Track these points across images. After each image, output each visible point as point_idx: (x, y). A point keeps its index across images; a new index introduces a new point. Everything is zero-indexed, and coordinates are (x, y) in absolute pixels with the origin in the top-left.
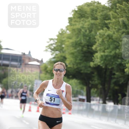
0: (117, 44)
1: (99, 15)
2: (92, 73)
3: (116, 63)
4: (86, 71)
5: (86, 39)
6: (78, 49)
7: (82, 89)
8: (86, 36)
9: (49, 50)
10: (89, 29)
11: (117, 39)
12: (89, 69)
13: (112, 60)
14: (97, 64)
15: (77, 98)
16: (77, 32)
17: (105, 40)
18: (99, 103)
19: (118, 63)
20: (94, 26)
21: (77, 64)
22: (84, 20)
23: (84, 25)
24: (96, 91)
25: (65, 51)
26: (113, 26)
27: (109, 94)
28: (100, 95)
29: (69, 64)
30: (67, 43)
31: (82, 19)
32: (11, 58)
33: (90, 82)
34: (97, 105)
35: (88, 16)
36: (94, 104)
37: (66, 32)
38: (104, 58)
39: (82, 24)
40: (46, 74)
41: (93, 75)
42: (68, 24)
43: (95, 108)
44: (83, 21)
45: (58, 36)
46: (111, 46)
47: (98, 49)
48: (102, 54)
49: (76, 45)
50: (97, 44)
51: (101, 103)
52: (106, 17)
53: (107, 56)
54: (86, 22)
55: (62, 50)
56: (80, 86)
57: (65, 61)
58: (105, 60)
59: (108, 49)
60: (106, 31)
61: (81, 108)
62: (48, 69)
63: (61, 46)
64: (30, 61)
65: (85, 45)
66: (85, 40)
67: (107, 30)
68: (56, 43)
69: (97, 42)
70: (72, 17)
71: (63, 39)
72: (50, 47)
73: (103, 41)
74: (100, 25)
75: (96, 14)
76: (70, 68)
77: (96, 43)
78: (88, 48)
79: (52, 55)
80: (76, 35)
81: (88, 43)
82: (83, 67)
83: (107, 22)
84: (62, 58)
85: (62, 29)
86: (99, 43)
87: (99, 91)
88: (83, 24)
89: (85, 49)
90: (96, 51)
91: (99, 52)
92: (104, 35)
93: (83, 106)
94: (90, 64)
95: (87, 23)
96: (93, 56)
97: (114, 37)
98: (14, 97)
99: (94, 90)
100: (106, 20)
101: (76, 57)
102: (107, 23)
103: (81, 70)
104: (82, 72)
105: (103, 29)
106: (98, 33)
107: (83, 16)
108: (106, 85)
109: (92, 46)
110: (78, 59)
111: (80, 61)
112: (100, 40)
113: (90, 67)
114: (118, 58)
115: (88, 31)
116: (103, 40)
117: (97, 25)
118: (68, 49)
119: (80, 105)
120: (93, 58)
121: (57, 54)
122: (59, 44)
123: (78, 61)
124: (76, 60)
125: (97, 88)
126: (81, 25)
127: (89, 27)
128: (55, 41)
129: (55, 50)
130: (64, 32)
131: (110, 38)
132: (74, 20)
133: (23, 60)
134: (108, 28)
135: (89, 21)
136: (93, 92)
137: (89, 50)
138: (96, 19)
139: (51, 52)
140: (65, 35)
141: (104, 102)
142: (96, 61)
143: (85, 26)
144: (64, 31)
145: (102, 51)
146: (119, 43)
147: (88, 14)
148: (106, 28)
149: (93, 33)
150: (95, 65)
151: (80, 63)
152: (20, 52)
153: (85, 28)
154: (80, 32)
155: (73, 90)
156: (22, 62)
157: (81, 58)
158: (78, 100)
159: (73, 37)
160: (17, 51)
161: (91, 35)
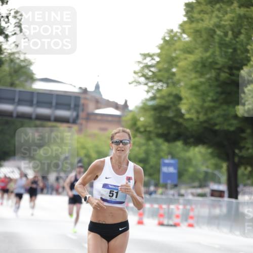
2: (241, 130)
4: (226, 127)
5: (226, 52)
6: (208, 76)
7: (217, 167)
8: (227, 45)
9: (142, 80)
12: (234, 122)
15: (207, 190)
16: (205, 36)
20: (245, 22)
21: (207, 110)
22: (221, 7)
23: (221, 20)
24: (251, 172)
25: (179, 81)
29: (189, 111)
30: (182, 64)
31: (218, 6)
32: (54, 102)
33: (237, 151)
37: (179, 38)
41: (243, 135)
42: (185, 19)
44: (219, 10)
45: (161, 48)
49: (203, 66)
50: (252, 63)
54: (226, 13)
55: (172, 78)
56: (213, 161)
57: (179, 104)
61: (217, 211)
62: (139, 124)
63: (168, 70)
64: (98, 108)
65: (224, 66)
66: (223, 55)
68: (158, 62)
69: (252, 59)
71: (174, 55)
72: (144, 73)
76: (191, 119)
77: (249, 60)
78: (232, 74)
79: (148, 92)
80: (203, 42)
81: (231, 63)
82: (218, 116)
84: (171, 98)
85: (172, 31)
89: (224, 76)
93: (220, 206)
95: (229, 15)
99: (246, 168)
101: (204, 94)
103: (216, 124)
104: (217, 128)
109: (240, 68)
110: (209, 98)
111: (212, 104)
113: (236, 117)
115: (230, 33)
117: (251, 18)
118: (185, 76)
119: (213, 206)
121: (160, 88)
122: (166, 66)
123: (206, 105)
124: (204, 101)
125: (251, 164)
126: (215, 20)
127: (231, 23)
128: (155, 59)
129: (155, 79)
130: (176, 38)
133: (83, 105)
136: (243, 175)
137: (233, 78)
138: (249, 4)
139: (146, 84)
140: (178, 45)
143: (223, 23)
144: (175, 35)
149: (242, 37)
151: (212, 109)
152: (75, 86)
153: (225, 26)
154: (212, 36)
155: (197, 172)
156: (81, 108)
157: (215, 98)
158: (209, 194)
159: (196, 49)
160: (69, 85)
161: (237, 42)
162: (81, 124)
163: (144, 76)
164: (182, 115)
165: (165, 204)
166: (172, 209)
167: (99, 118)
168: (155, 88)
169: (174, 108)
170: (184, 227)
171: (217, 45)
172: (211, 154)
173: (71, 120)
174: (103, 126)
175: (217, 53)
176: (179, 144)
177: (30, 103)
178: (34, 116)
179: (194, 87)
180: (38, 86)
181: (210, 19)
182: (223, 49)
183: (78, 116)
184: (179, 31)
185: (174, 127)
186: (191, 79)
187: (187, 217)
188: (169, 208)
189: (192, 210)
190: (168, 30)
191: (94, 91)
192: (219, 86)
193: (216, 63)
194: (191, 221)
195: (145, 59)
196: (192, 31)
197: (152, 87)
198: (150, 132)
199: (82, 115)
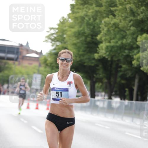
0: (124, 34)
1: (104, 1)
2: (97, 65)
3: (123, 55)
4: (90, 64)
5: (90, 28)
6: (81, 39)
9: (50, 40)
10: (93, 17)
11: (123, 27)
12: (93, 61)
13: (119, 52)
14: (102, 56)
16: (80, 20)
17: (110, 29)
18: (104, 99)
19: (125, 54)
20: (99, 14)
21: (80, 56)
24: (101, 86)
25: (67, 41)
26: (120, 14)
27: (115, 89)
28: (105, 90)
30: (69, 33)
31: (86, 6)
32: (7, 50)
33: (95, 75)
34: (102, 101)
35: (92, 2)
36: (98, 100)
37: (67, 21)
38: (110, 49)
39: (85, 11)
40: (46, 67)
42: (70, 12)
43: (100, 104)
44: (86, 8)
45: (59, 25)
46: (118, 36)
47: (103, 39)
48: (108, 44)
49: (79, 35)
50: (102, 34)
51: (107, 99)
52: (112, 4)
53: (113, 47)
54: (89, 9)
55: (63, 40)
58: (111, 51)
59: (114, 39)
60: (112, 19)
62: (48, 62)
63: (62, 36)
64: (28, 53)
65: (89, 35)
66: (88, 29)
67: (113, 17)
68: (57, 32)
69: (102, 31)
70: (75, 3)
71: (65, 29)
72: (50, 37)
73: (108, 30)
74: (105, 12)
78: (92, 39)
79: (52, 46)
80: (79, 23)
81: (92, 33)
82: (86, 59)
85: (63, 17)
86: (104, 33)
87: (104, 85)
88: (87, 12)
89: (89, 39)
90: (101, 41)
91: (104, 42)
92: (110, 23)
94: (94, 56)
95: (91, 10)
96: (98, 47)
97: (120, 26)
99: (99, 84)
100: (112, 7)
101: (78, 48)
102: (113, 10)
103: (84, 63)
104: (86, 64)
105: (108, 17)
106: (103, 22)
107: (87, 2)
108: (112, 79)
109: (96, 36)
110: (81, 50)
111: (83, 53)
112: (106, 29)
113: (94, 59)
114: (125, 49)
115: (92, 19)
116: (108, 29)
117: (101, 12)
118: (70, 39)
120: (98, 49)
121: (58, 44)
122: (61, 34)
123: (81, 53)
124: (79, 51)
125: (102, 82)
126: (84, 13)
127: (93, 14)
128: (55, 31)
129: (55, 40)
130: (65, 21)
131: (116, 27)
132: (76, 7)
133: (21, 52)
135: (93, 8)
136: (98, 87)
137: (93, 40)
138: (101, 6)
139: (51, 42)
140: (67, 24)
141: (110, 98)
142: (102, 52)
143: (88, 14)
144: (65, 19)
145: (107, 41)
146: (126, 33)
148: (111, 16)
149: (97, 21)
150: (100, 56)
151: (83, 55)
152: (16, 43)
153: (89, 15)
154: (83, 20)
156: (19, 54)
157: (84, 50)
159: (75, 26)
160: (14, 42)
161: (95, 23)
162: (20, 61)
163: (50, 38)
167: (28, 58)
168: (56, 44)
171: (85, 24)
173: (15, 59)
174: (30, 62)
175: (86, 28)
181: (82, 12)
182: (88, 26)
183: (18, 58)
184: (68, 17)
186: (73, 41)
191: (26, 46)
192: (86, 44)
193: (85, 33)
195: (51, 30)
196: (73, 17)
197: (54, 44)
198: (53, 66)
199: (20, 57)
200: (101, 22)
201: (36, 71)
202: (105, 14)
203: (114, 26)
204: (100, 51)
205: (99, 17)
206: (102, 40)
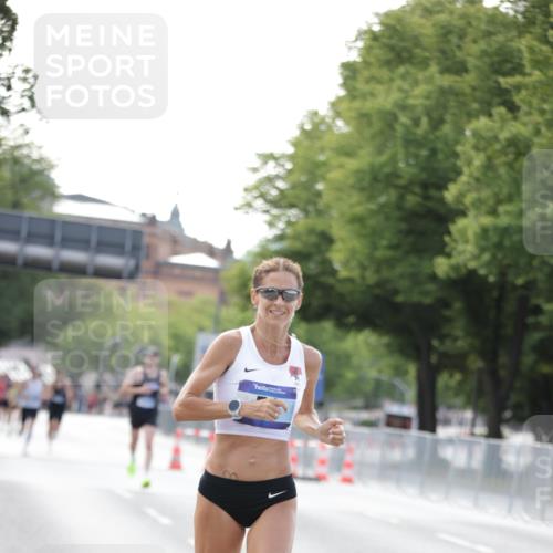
1: (472, 52)
2: (444, 303)
4: (415, 298)
5: (416, 156)
6: (383, 199)
7: (399, 372)
8: (419, 144)
9: (259, 203)
10: (428, 113)
12: (431, 287)
14: (465, 266)
15: (378, 415)
16: (377, 125)
17: (499, 161)
18: (473, 434)
20: (452, 102)
22: (407, 73)
23: (407, 97)
24: (460, 384)
25: (328, 207)
26: (535, 101)
27: (514, 398)
28: (475, 400)
29: (346, 264)
30: (335, 175)
31: (402, 70)
32: (94, 239)
33: (435, 343)
34: (462, 442)
35: (427, 54)
36: (450, 441)
37: (330, 128)
38: (494, 238)
39: (400, 90)
41: (447, 313)
42: (342, 93)
43: (456, 456)
44: (403, 77)
45: (296, 144)
47: (468, 200)
48: (487, 221)
49: (374, 180)
50: (464, 178)
51: (481, 435)
52: (505, 63)
53: (505, 231)
54: (416, 83)
55: (315, 204)
56: (389, 361)
57: (327, 250)
58: (499, 246)
59: (510, 199)
60: (503, 120)
61: (396, 455)
63: (308, 186)
64: (176, 253)
65: (411, 183)
66: (412, 161)
67: (510, 116)
68: (290, 172)
69: (466, 170)
70: (359, 59)
71: (322, 158)
72: (263, 191)
73: (489, 166)
74: (478, 94)
75: (459, 47)
76: (350, 280)
77: (459, 173)
78: (427, 198)
79: (271, 224)
80: (373, 137)
81: (424, 176)
82: (402, 276)
83: (505, 82)
84: (313, 239)
85: (316, 113)
86: (471, 175)
87: (472, 383)
88: (406, 93)
89: (412, 200)
90: (462, 207)
91: (471, 213)
92: (496, 138)
93: (403, 446)
94: (432, 266)
95: (421, 87)
96: (449, 233)
98: (108, 407)
99: (451, 376)
100: (505, 74)
101: (372, 236)
102: (508, 87)
103: (396, 292)
104: (400, 299)
105: (490, 115)
106: (468, 133)
107: (405, 55)
108: (503, 359)
109: (442, 187)
110: (384, 243)
111: (389, 253)
112: (479, 160)
113: (433, 277)
115: (425, 121)
116: (489, 159)
117: (463, 94)
118: (339, 199)
119: (391, 445)
120: (447, 239)
121: (293, 220)
122: (303, 179)
123: (380, 254)
124: (374, 247)
125: (463, 369)
126: (395, 96)
127: (428, 102)
128: (283, 166)
129: (283, 203)
130: (323, 128)
131: (518, 154)
132: (366, 73)
133: (148, 247)
134: (513, 108)
135: (429, 80)
136: (447, 388)
137: (431, 204)
138: (460, 69)
139: (267, 212)
140: (328, 140)
141: (495, 433)
142: (460, 253)
143: (411, 101)
144: (323, 121)
145: (484, 208)
147: (425, 49)
148: (503, 110)
149: (447, 129)
150: (456, 268)
151: (389, 263)
152: (133, 211)
153: (413, 107)
154: (391, 127)
155: (361, 380)
156: (143, 253)
157: (395, 241)
158: (382, 423)
159: (361, 147)
160: (122, 208)
161: (437, 138)
163: (262, 196)
164: (334, 273)
165: (299, 438)
166: (313, 448)
167: (177, 271)
168: (284, 219)
169: (318, 258)
170: (334, 484)
171: (399, 142)
172: (388, 346)
173: (125, 274)
174: (186, 287)
175: (401, 156)
176: (328, 326)
177: (49, 240)
178: (55, 265)
179: (357, 220)
180: (64, 209)
181: (388, 92)
182: (412, 150)
183: (137, 267)
184: (331, 113)
185: (319, 293)
186: (352, 206)
187: (339, 464)
188: (306, 446)
189: (350, 450)
190: (309, 112)
191: (169, 222)
192: (402, 219)
193: (398, 176)
194: (347, 472)
195: (265, 163)
196: (353, 114)
197: (277, 217)
199: (146, 265)
200: (461, 131)
201: (207, 323)
202: (475, 100)
203: (512, 149)
204: (454, 249)
205: (454, 114)
206: (463, 204)
